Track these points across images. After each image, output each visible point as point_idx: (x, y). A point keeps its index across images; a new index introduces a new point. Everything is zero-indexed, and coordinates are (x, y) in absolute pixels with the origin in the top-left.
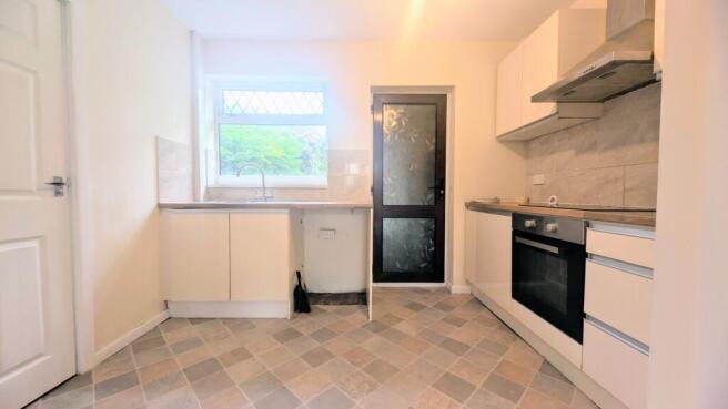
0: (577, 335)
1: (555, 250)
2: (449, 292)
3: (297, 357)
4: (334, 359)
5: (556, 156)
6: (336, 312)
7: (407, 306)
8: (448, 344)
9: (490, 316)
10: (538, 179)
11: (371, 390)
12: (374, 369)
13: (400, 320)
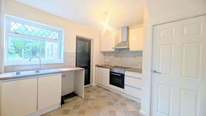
0: (123, 88)
1: (120, 75)
2: (92, 86)
3: (77, 115)
4: (86, 111)
5: (111, 57)
6: (72, 100)
7: (87, 92)
8: (102, 97)
9: (103, 89)
10: (107, 60)
11: (100, 112)
12: (96, 108)
13: (89, 96)
